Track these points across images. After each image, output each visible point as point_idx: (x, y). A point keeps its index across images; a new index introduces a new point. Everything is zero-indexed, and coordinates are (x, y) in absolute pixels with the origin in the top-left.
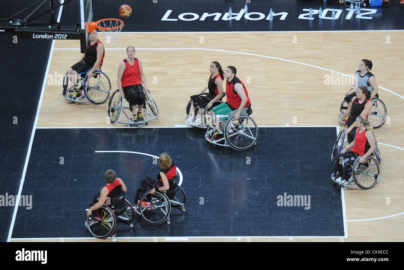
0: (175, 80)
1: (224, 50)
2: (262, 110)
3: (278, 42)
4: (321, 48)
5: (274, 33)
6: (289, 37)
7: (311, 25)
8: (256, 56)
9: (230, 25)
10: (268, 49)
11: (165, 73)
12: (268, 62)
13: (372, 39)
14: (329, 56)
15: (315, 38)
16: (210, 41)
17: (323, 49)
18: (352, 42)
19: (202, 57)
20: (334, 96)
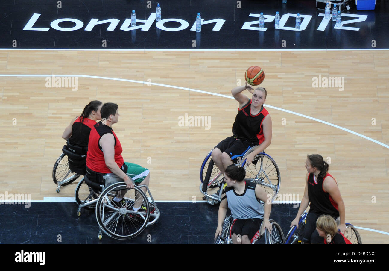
0: (45, 125)
1: (123, 78)
2: (184, 175)
3: (209, 67)
4: (278, 76)
5: (203, 52)
6: (227, 59)
7: (262, 38)
8: (173, 89)
9: (132, 38)
10: (194, 78)
11: (29, 115)
12: (194, 99)
13: (360, 63)
14: (291, 89)
15: (268, 61)
16: (100, 63)
17: (281, 78)
18: (328, 67)
19: (88, 89)
20: (298, 154)
